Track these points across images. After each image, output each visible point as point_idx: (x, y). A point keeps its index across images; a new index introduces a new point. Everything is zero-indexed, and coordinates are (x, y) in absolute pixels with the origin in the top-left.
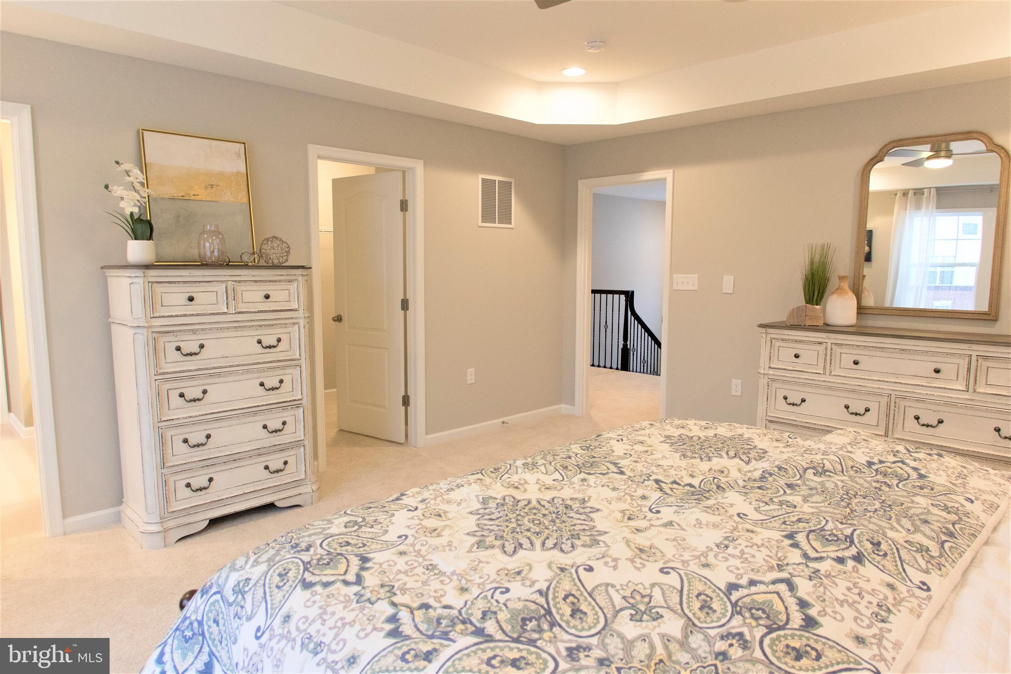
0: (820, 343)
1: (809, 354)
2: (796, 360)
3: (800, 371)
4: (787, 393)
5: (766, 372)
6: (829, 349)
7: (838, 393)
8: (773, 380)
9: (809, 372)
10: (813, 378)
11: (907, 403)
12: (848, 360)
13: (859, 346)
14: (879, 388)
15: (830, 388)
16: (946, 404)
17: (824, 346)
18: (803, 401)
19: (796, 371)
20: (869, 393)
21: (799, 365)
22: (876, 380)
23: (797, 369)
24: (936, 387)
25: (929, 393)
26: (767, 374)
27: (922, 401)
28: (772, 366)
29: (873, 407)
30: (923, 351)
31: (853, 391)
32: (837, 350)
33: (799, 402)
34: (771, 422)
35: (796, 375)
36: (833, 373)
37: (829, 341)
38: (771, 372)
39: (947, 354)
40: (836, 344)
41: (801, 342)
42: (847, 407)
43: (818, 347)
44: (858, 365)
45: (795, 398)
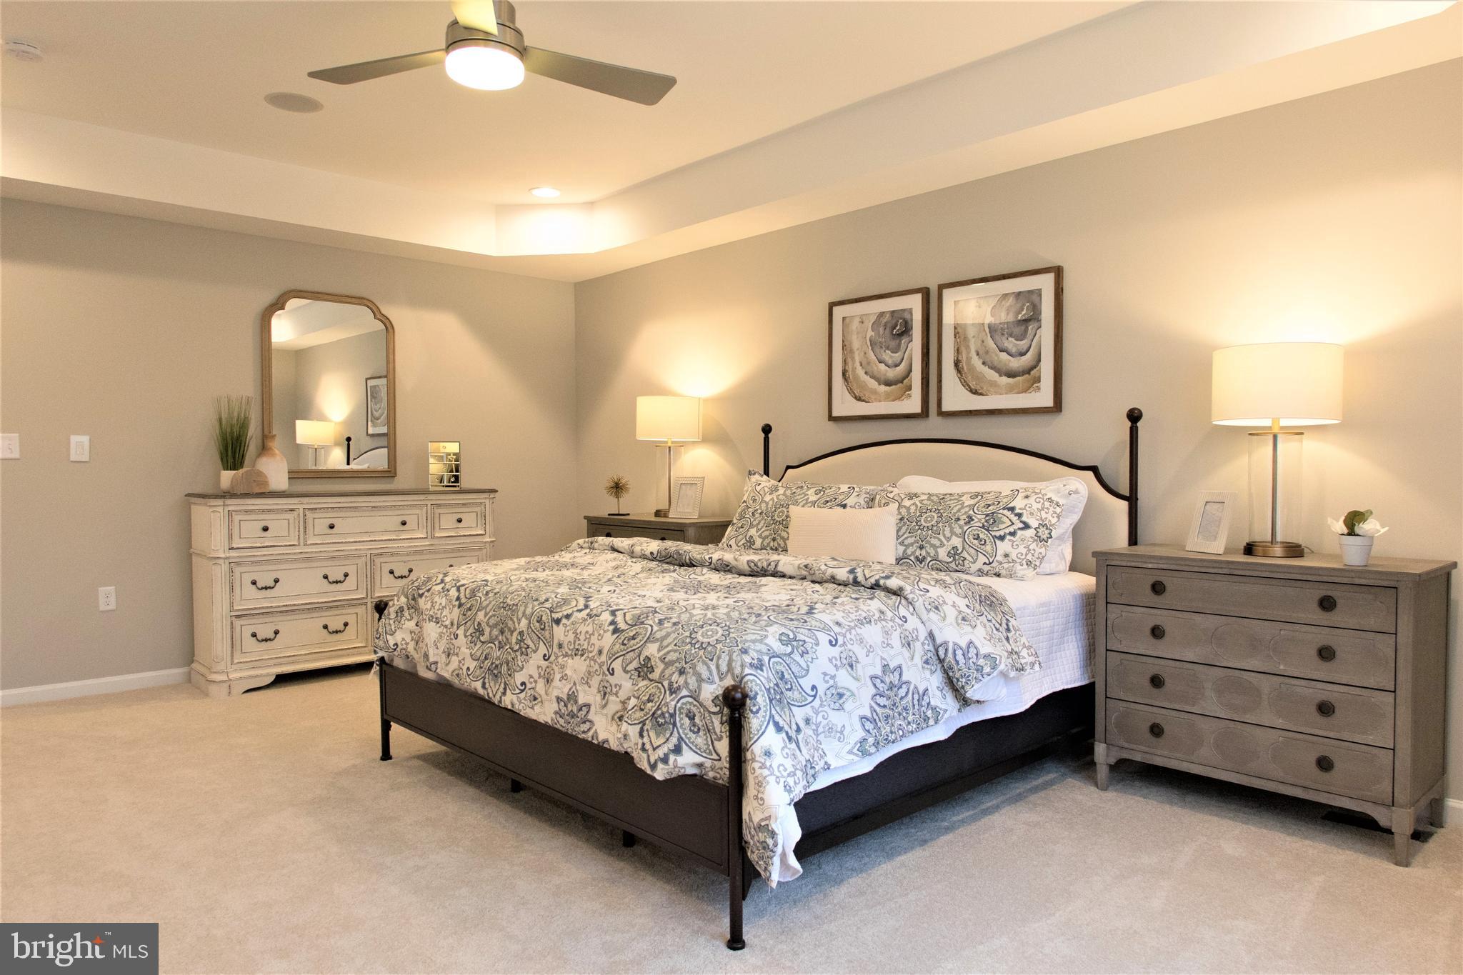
0: (292, 510)
1: (278, 525)
2: (265, 534)
3: (271, 546)
4: (254, 577)
5: (228, 555)
6: (301, 515)
7: (315, 564)
8: (238, 564)
9: (282, 546)
10: (287, 552)
11: (382, 560)
12: (322, 525)
13: (333, 508)
14: (356, 549)
15: (308, 560)
16: (416, 553)
17: (295, 513)
18: (277, 581)
19: (267, 547)
20: (348, 557)
21: (268, 539)
22: (352, 542)
23: (265, 545)
24: (404, 539)
25: (399, 545)
26: (228, 558)
27: (397, 554)
28: (235, 546)
29: (351, 570)
30: (392, 506)
31: (333, 558)
32: (310, 515)
33: (272, 584)
34: (238, 617)
35: (265, 551)
36: (308, 542)
37: (301, 507)
38: (233, 554)
39: (411, 506)
40: (309, 509)
41: (269, 511)
42: (326, 577)
43: (289, 516)
44: (334, 529)
45: (265, 580)
